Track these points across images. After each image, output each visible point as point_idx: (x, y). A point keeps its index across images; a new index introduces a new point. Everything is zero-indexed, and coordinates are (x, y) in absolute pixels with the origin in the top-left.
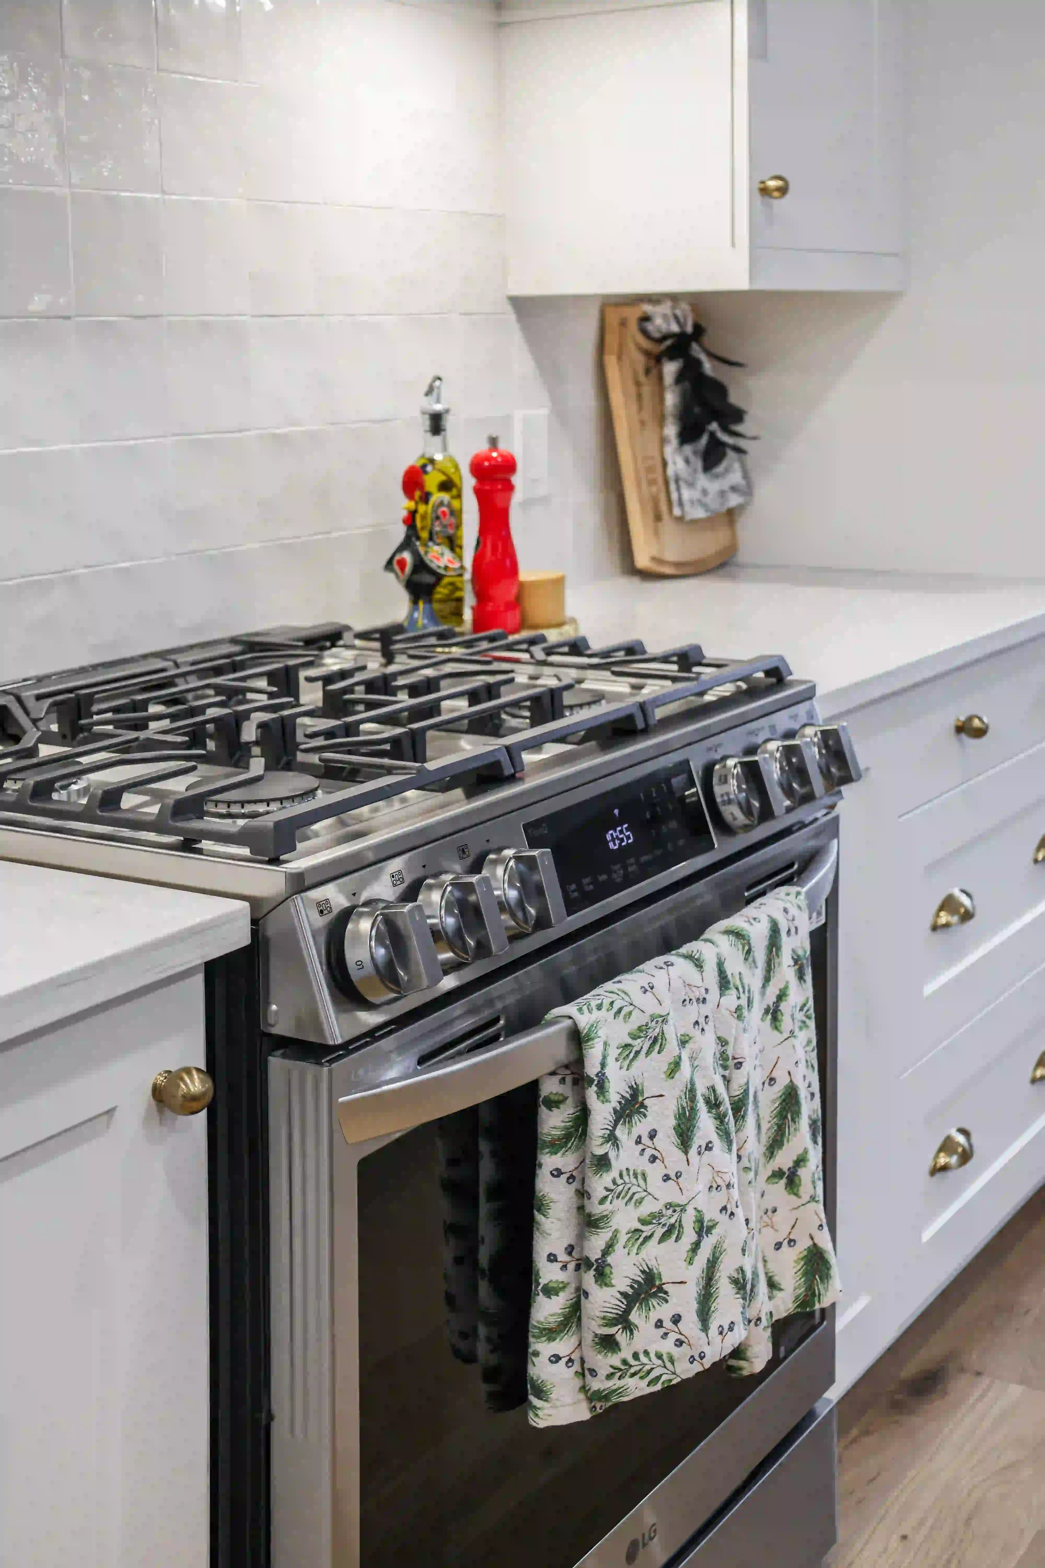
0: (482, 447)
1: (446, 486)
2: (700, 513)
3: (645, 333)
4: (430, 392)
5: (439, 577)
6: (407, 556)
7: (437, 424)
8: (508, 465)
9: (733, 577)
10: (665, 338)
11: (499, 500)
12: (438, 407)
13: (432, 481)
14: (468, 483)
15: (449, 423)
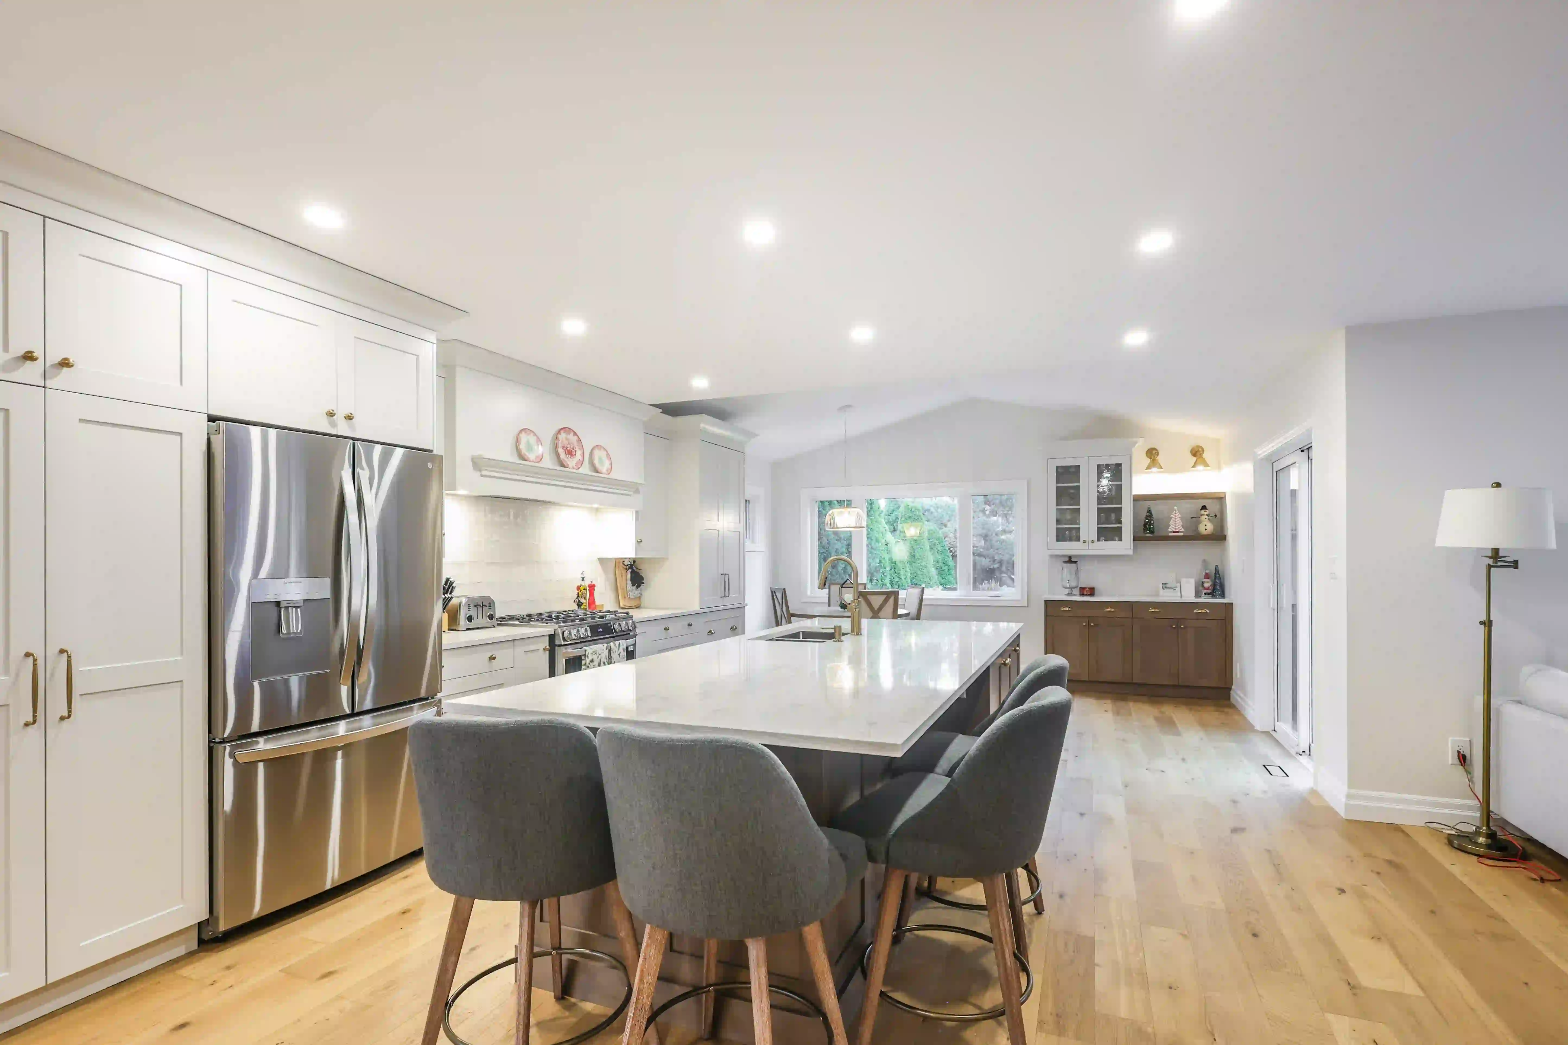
0: (590, 583)
1: (584, 589)
2: (633, 597)
3: (625, 565)
4: (582, 573)
5: (582, 604)
6: (577, 600)
7: (583, 579)
8: (594, 586)
9: (640, 609)
10: (628, 565)
11: (592, 591)
12: (583, 576)
13: (582, 588)
14: (588, 589)
15: (585, 579)
